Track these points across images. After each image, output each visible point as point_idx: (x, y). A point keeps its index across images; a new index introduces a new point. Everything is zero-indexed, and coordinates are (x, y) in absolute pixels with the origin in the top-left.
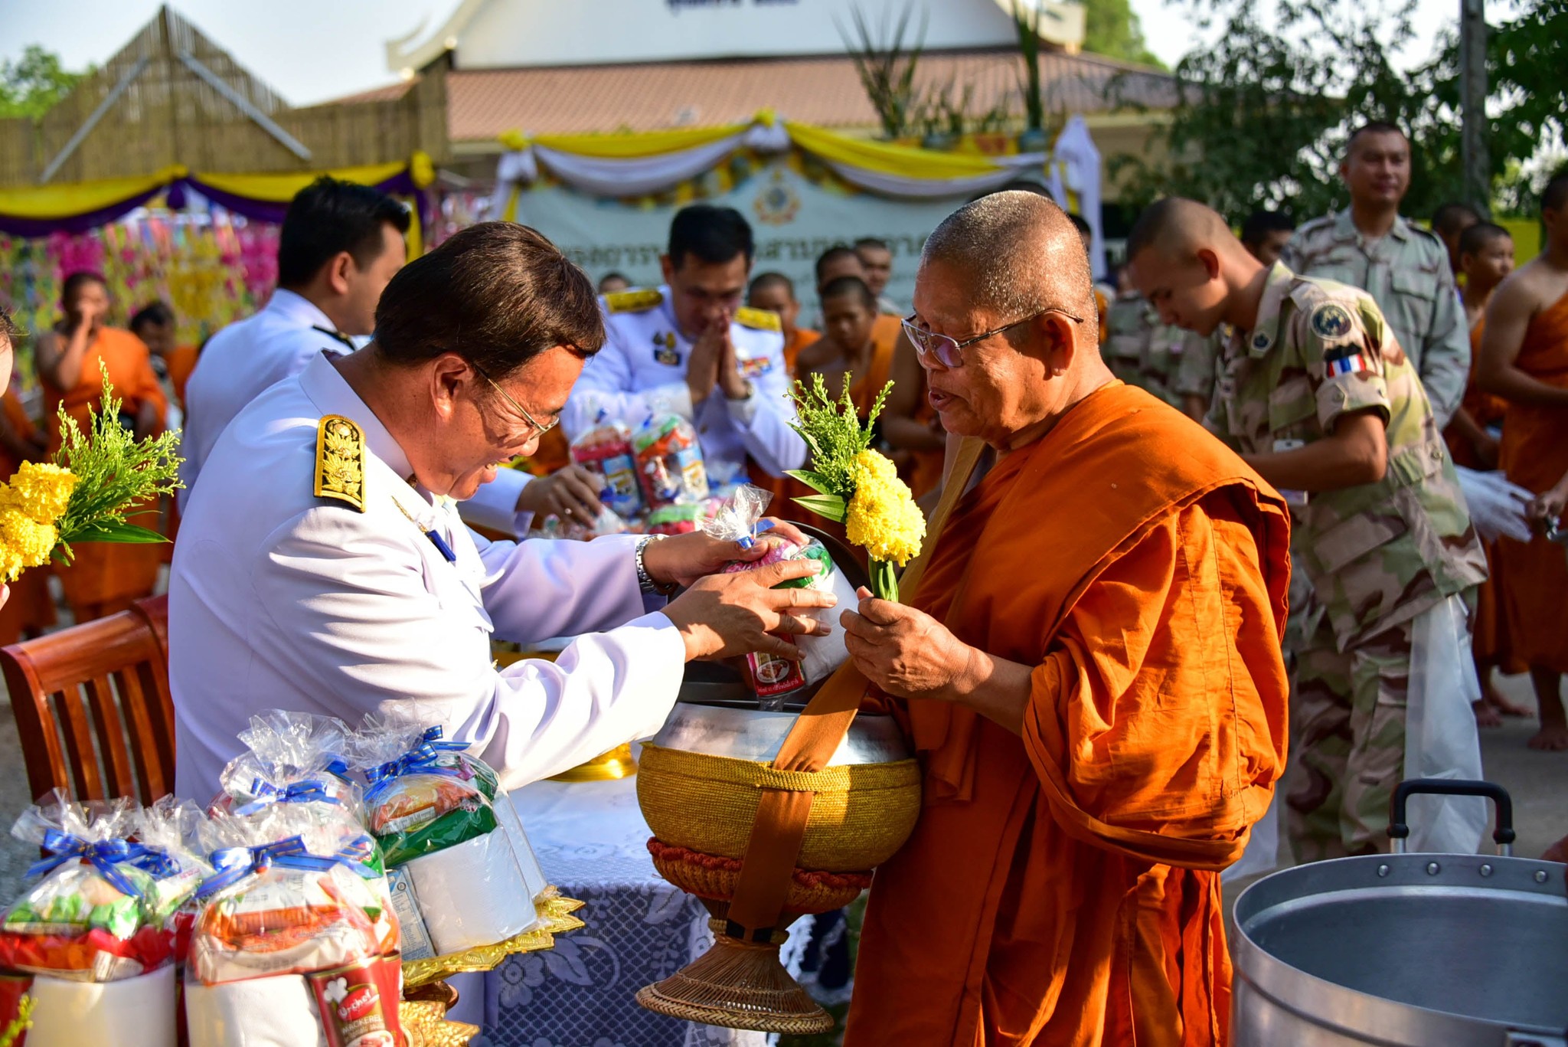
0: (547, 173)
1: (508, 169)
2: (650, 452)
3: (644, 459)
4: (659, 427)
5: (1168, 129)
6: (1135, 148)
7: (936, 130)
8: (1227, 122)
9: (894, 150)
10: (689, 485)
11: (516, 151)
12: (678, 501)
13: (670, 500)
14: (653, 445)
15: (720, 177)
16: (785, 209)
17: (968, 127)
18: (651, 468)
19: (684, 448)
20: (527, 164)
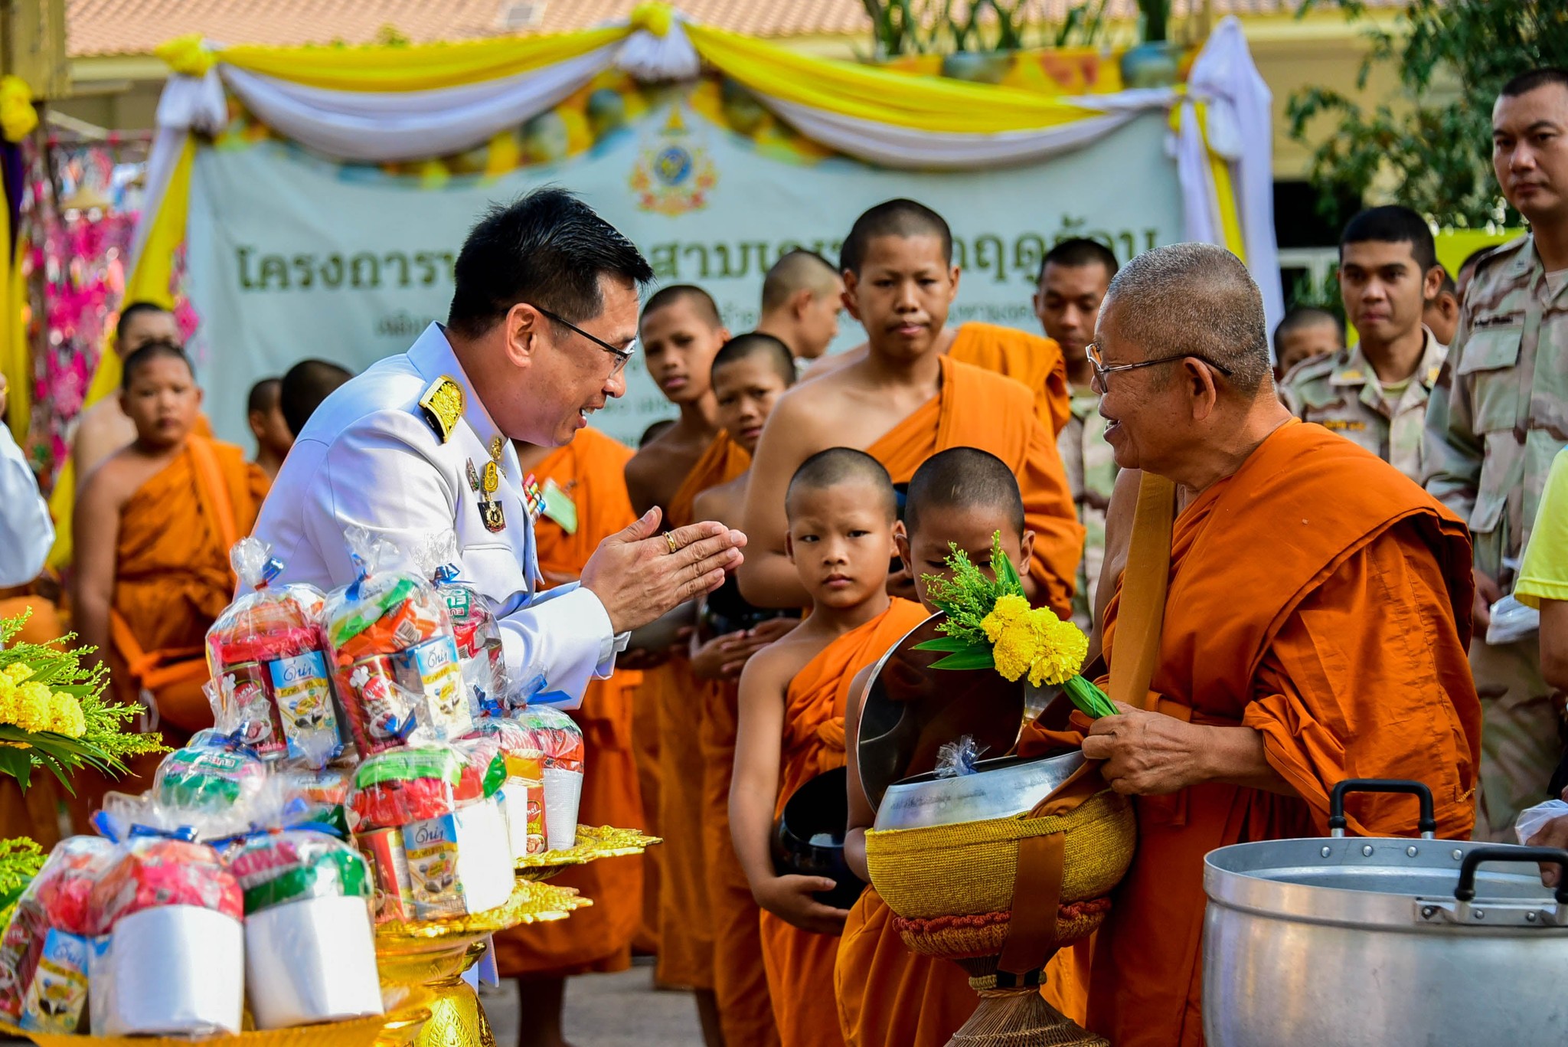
0: (250, 117)
1: (175, 110)
2: (360, 642)
3: (347, 659)
4: (379, 597)
5: (1400, 45)
6: (1341, 82)
7: (971, 42)
8: (1508, 34)
9: (891, 78)
10: (434, 710)
11: (189, 75)
12: (414, 740)
13: (398, 739)
14: (366, 631)
15: (572, 123)
16: (690, 185)
17: (1031, 38)
18: (361, 677)
19: (426, 638)
20: (212, 101)
